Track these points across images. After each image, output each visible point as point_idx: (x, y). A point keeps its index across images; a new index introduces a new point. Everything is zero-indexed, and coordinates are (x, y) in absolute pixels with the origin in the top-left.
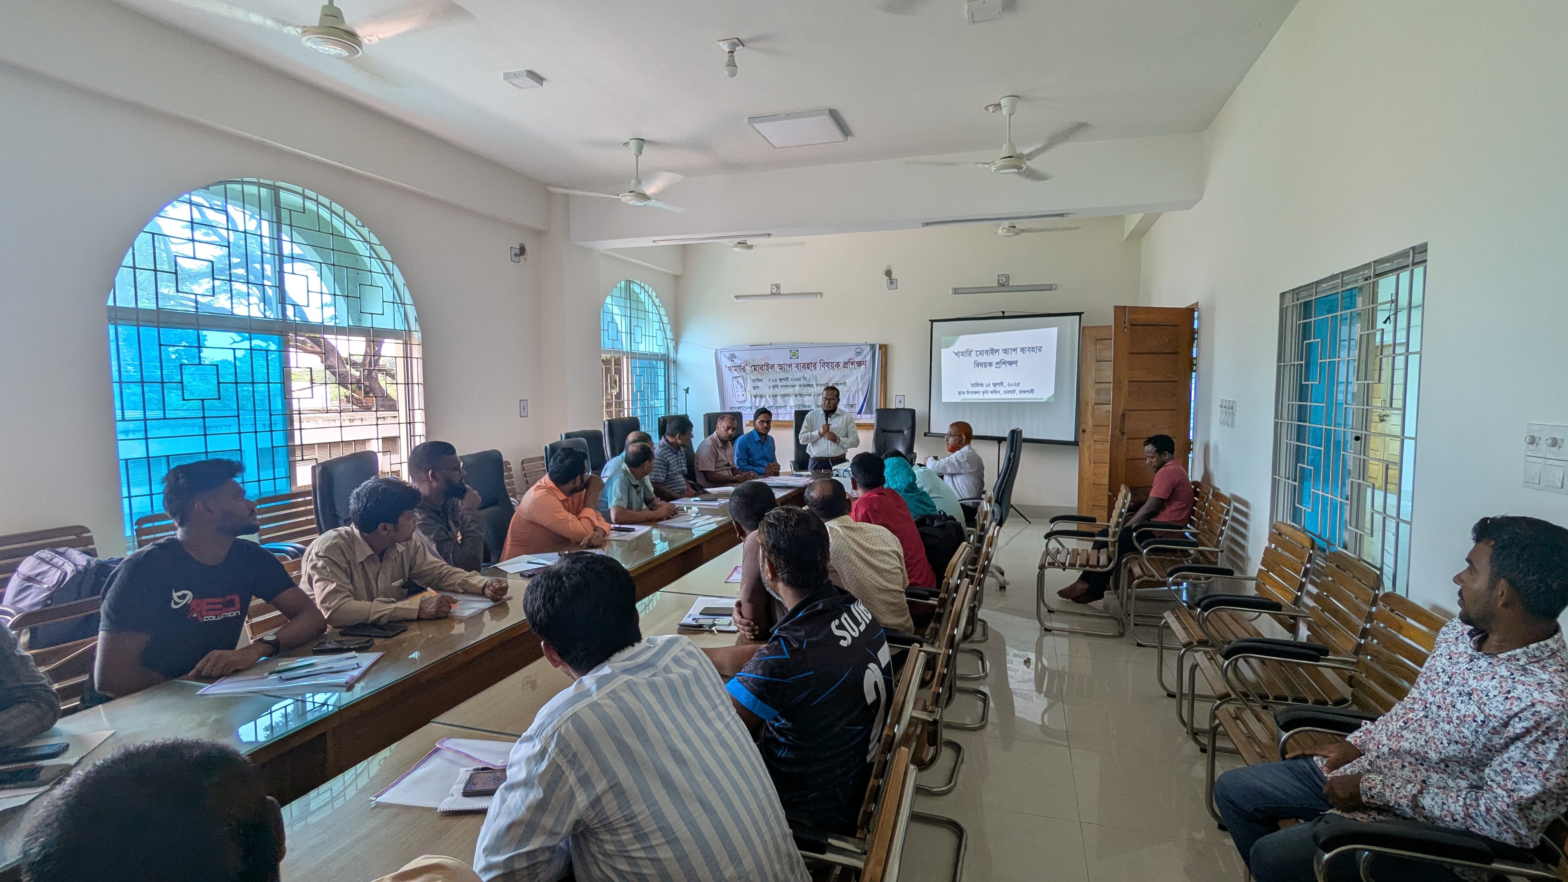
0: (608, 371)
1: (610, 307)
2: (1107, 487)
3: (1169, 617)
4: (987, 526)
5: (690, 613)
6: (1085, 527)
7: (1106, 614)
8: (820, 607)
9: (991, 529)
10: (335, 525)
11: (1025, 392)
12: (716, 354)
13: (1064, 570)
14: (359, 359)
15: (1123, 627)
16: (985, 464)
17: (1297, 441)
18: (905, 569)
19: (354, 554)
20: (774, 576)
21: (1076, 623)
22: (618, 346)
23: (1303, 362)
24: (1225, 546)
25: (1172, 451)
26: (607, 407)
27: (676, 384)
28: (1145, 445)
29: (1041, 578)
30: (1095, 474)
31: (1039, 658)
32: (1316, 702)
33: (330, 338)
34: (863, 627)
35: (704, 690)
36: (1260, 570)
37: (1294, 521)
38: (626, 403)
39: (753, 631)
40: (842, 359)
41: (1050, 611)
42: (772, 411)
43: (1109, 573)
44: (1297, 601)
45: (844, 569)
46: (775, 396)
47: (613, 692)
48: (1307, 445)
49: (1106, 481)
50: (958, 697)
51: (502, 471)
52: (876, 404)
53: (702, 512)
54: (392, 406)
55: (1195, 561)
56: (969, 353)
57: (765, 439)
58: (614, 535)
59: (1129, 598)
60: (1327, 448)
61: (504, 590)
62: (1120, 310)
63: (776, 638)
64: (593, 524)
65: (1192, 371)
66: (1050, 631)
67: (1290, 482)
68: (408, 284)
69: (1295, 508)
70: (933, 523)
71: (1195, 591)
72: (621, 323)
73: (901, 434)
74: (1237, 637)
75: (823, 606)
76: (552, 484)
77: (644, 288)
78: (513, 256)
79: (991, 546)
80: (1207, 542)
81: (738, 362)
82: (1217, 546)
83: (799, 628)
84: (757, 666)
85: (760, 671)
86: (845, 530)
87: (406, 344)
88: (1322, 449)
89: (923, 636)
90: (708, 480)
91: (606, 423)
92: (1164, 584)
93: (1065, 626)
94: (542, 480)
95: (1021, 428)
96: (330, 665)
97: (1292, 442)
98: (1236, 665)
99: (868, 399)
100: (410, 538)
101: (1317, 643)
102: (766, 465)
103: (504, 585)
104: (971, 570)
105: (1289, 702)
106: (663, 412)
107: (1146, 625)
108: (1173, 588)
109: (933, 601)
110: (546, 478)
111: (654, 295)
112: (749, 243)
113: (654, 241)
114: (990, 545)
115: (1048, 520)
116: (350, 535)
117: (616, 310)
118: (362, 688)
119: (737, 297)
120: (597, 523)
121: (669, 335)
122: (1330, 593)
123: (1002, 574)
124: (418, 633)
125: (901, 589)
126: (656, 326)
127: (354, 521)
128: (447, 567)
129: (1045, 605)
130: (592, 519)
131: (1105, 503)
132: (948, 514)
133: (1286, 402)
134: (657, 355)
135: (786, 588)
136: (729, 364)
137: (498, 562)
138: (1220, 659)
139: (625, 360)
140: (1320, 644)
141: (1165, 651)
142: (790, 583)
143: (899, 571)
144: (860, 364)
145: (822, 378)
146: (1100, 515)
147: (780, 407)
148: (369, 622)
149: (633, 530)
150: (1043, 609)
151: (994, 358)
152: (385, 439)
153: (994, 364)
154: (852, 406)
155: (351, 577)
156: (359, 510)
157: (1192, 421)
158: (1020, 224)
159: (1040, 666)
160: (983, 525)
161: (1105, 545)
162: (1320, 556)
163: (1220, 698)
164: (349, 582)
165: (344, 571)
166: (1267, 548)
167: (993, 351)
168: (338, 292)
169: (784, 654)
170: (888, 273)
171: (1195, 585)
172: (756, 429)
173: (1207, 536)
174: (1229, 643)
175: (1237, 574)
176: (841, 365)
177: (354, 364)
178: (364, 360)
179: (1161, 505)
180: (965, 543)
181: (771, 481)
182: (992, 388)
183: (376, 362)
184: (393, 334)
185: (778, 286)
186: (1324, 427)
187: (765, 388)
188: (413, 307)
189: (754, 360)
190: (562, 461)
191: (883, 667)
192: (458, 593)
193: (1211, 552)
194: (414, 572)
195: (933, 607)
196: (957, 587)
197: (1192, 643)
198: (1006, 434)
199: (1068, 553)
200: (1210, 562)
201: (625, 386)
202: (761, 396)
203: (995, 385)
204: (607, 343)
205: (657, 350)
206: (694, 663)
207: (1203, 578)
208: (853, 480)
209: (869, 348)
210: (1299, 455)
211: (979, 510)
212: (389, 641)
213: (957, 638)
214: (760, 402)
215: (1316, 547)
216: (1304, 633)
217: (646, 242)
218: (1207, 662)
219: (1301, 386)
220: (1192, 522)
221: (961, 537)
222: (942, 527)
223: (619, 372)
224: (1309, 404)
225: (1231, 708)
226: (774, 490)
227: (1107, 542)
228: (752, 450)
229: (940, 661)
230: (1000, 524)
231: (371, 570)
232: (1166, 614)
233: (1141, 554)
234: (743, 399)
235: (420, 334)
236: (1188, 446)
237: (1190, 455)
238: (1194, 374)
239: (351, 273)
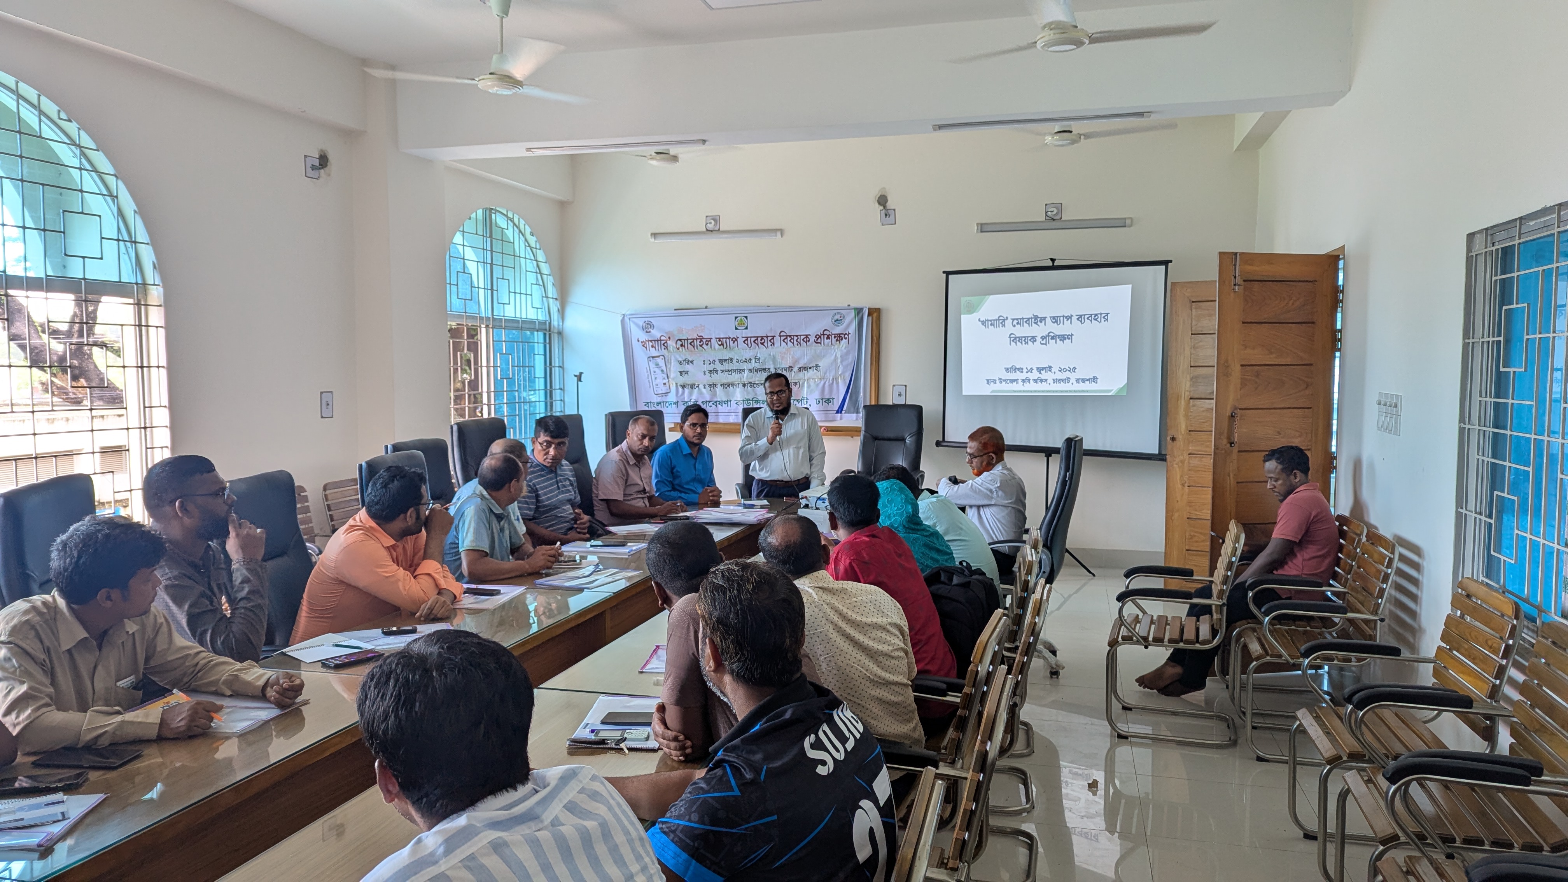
0: (457, 347)
1: (460, 248)
2: (1209, 523)
3: (1305, 718)
4: (1031, 584)
5: (585, 721)
6: (1176, 583)
7: (1208, 712)
8: (788, 715)
9: (1039, 589)
10: (25, 593)
11: (1084, 381)
12: (623, 321)
13: (1146, 647)
14: (64, 327)
15: (1236, 732)
16: (1027, 490)
17: (1494, 457)
18: (910, 650)
19: (58, 639)
20: (719, 666)
21: (1165, 727)
22: (472, 309)
23: (1501, 339)
24: (1387, 612)
25: (1305, 470)
26: (456, 403)
27: (561, 367)
28: (1265, 461)
29: (1112, 658)
30: (1189, 503)
31: (1109, 780)
32: (1525, 847)
33: (18, 295)
34: (850, 745)
35: (614, 851)
36: (1439, 648)
37: (1488, 576)
38: (485, 396)
39: (682, 748)
40: (813, 330)
41: (1124, 708)
42: (708, 409)
43: (1215, 650)
44: (1494, 693)
45: (819, 652)
46: (713, 386)
47: (472, 857)
48: (1507, 464)
49: (1207, 513)
50: (993, 844)
51: (294, 503)
52: (865, 397)
53: (604, 563)
54: (115, 400)
55: (1343, 634)
56: (1001, 321)
57: (699, 449)
58: (468, 601)
59: (1243, 687)
60: (1538, 469)
61: (298, 689)
62: (1228, 259)
63: (719, 764)
64: (437, 585)
65: (1334, 349)
66: (1126, 738)
67: (1483, 518)
68: (141, 211)
69: (1490, 557)
70: (951, 579)
71: (1342, 676)
72: (477, 273)
73: (902, 442)
74: (1409, 750)
75: (793, 714)
76: (372, 524)
77: (512, 220)
78: (309, 170)
79: (1038, 615)
80: (1359, 606)
81: (656, 334)
82: (1375, 612)
83: (754, 748)
84: (691, 807)
85: (695, 817)
86: (821, 592)
87: (138, 304)
88: (1530, 469)
89: (938, 750)
90: (612, 514)
91: (455, 428)
92: (1296, 667)
93: (1147, 730)
94: (357, 517)
95: (1080, 434)
96: (18, 816)
97: (1486, 459)
98: (1406, 791)
99: (852, 388)
100: (146, 612)
101: (1527, 757)
102: (700, 490)
103: (298, 682)
104: (1009, 650)
105: (1487, 847)
106: (543, 410)
107: (1269, 728)
108: (1309, 672)
109: (953, 698)
110: (363, 514)
111: (528, 230)
112: (672, 152)
113: (529, 149)
114: (1037, 612)
115: (1123, 571)
116: (52, 608)
117: (470, 254)
118: (71, 850)
119: (655, 235)
120: (443, 584)
121: (551, 291)
122: (1543, 681)
123: (1054, 653)
124: (160, 760)
125: (906, 681)
126: (532, 278)
127: (57, 585)
128: (207, 656)
129: (1118, 699)
130: (436, 576)
131: (1207, 546)
132: (974, 566)
133: (1476, 399)
134: (532, 322)
135: (735, 684)
136: (643, 337)
137: (287, 645)
138: (1383, 783)
139: (484, 330)
140: (1531, 758)
141: (1298, 767)
142: (743, 678)
143: (902, 654)
144: (839, 337)
145: (783, 358)
146: (1199, 564)
147: (721, 402)
148: (80, 745)
149: (498, 593)
150: (1116, 706)
151: (1039, 330)
152: (106, 451)
153: (1039, 339)
154: (828, 401)
155: (52, 675)
156: (66, 570)
157: (1335, 422)
158: (1077, 127)
159: (1112, 791)
160: (1026, 583)
161: (1206, 610)
162: (1528, 628)
163: (1383, 843)
164: (47, 681)
165: (41, 665)
166: (1448, 616)
167: (1038, 320)
168: (29, 223)
169: (732, 789)
170: (882, 200)
171: (1341, 669)
172: (685, 437)
173: (1361, 597)
174: (1396, 758)
175: (1405, 654)
176: (812, 339)
177: (54, 333)
178: (71, 328)
179: (1290, 549)
180: (1000, 611)
181: (706, 515)
182: (1035, 375)
183: (90, 332)
184: (118, 289)
185: (716, 219)
186: (1533, 436)
187: (697, 373)
188: (150, 248)
189: (680, 331)
190: (385, 486)
191: (882, 803)
192: (223, 695)
193: (1367, 622)
194: (152, 663)
195: (954, 706)
196: (989, 676)
197: (1340, 758)
198: (1059, 443)
199: (1152, 622)
200: (1364, 635)
201: (485, 370)
202: (692, 386)
203: (1040, 370)
204: (455, 304)
205: (532, 315)
206: (602, 810)
207: (1353, 659)
208: (831, 515)
209: (853, 313)
210: (1495, 476)
211: (1019, 559)
212: (111, 775)
213: (991, 756)
214: (691, 394)
215: (1522, 616)
216: (1505, 740)
217: (516, 150)
218: (1363, 788)
219: (1499, 374)
220: (1335, 576)
221: (993, 601)
222: (966, 585)
223: (474, 347)
224: (1510, 401)
225: (1399, 855)
226: (712, 529)
227: (1210, 606)
228: (678, 469)
229: (966, 791)
230: (1050, 580)
231: (84, 663)
232: (1300, 714)
233: (1261, 623)
234: (663, 390)
235: (161, 289)
236: (1329, 463)
237: (1333, 476)
238: (1338, 354)
239: (51, 193)
